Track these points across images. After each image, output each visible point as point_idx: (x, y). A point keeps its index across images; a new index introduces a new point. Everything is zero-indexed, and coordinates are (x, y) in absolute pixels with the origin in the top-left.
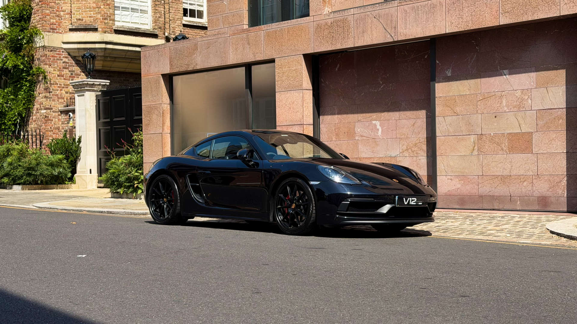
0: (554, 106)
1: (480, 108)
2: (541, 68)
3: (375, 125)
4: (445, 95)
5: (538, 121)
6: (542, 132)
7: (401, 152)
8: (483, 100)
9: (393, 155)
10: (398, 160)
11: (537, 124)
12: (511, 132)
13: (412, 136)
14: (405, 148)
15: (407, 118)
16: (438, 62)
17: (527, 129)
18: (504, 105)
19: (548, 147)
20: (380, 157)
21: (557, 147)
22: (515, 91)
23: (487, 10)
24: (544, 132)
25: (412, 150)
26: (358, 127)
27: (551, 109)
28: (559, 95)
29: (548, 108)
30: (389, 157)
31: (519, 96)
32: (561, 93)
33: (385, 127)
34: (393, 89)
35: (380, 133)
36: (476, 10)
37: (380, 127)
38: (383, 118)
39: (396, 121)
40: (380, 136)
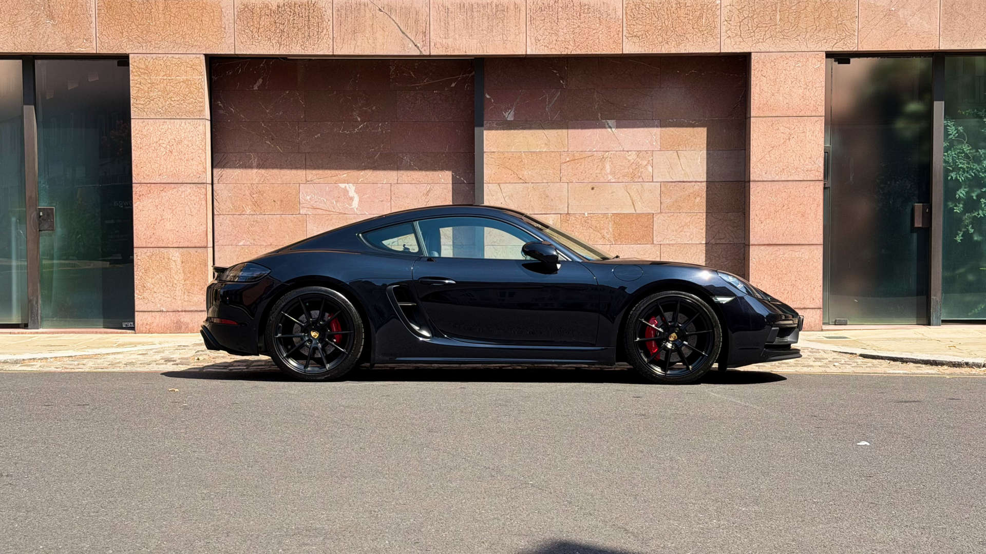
0: (689, 179)
1: (566, 173)
2: (669, 122)
3: (346, 191)
4: (502, 150)
5: (663, 198)
6: (669, 215)
8: (572, 162)
11: (661, 203)
12: (618, 212)
15: (413, 182)
16: (488, 96)
17: (644, 209)
18: (608, 171)
19: (678, 236)
21: (692, 236)
22: (627, 153)
23: (601, 29)
24: (672, 214)
26: (307, 192)
27: (684, 182)
28: (697, 163)
29: (678, 180)
31: (632, 161)
32: (699, 160)
33: (368, 196)
34: (384, 132)
35: (355, 203)
36: (582, 25)
37: (357, 193)
38: (362, 179)
39: (390, 185)
40: (355, 209)
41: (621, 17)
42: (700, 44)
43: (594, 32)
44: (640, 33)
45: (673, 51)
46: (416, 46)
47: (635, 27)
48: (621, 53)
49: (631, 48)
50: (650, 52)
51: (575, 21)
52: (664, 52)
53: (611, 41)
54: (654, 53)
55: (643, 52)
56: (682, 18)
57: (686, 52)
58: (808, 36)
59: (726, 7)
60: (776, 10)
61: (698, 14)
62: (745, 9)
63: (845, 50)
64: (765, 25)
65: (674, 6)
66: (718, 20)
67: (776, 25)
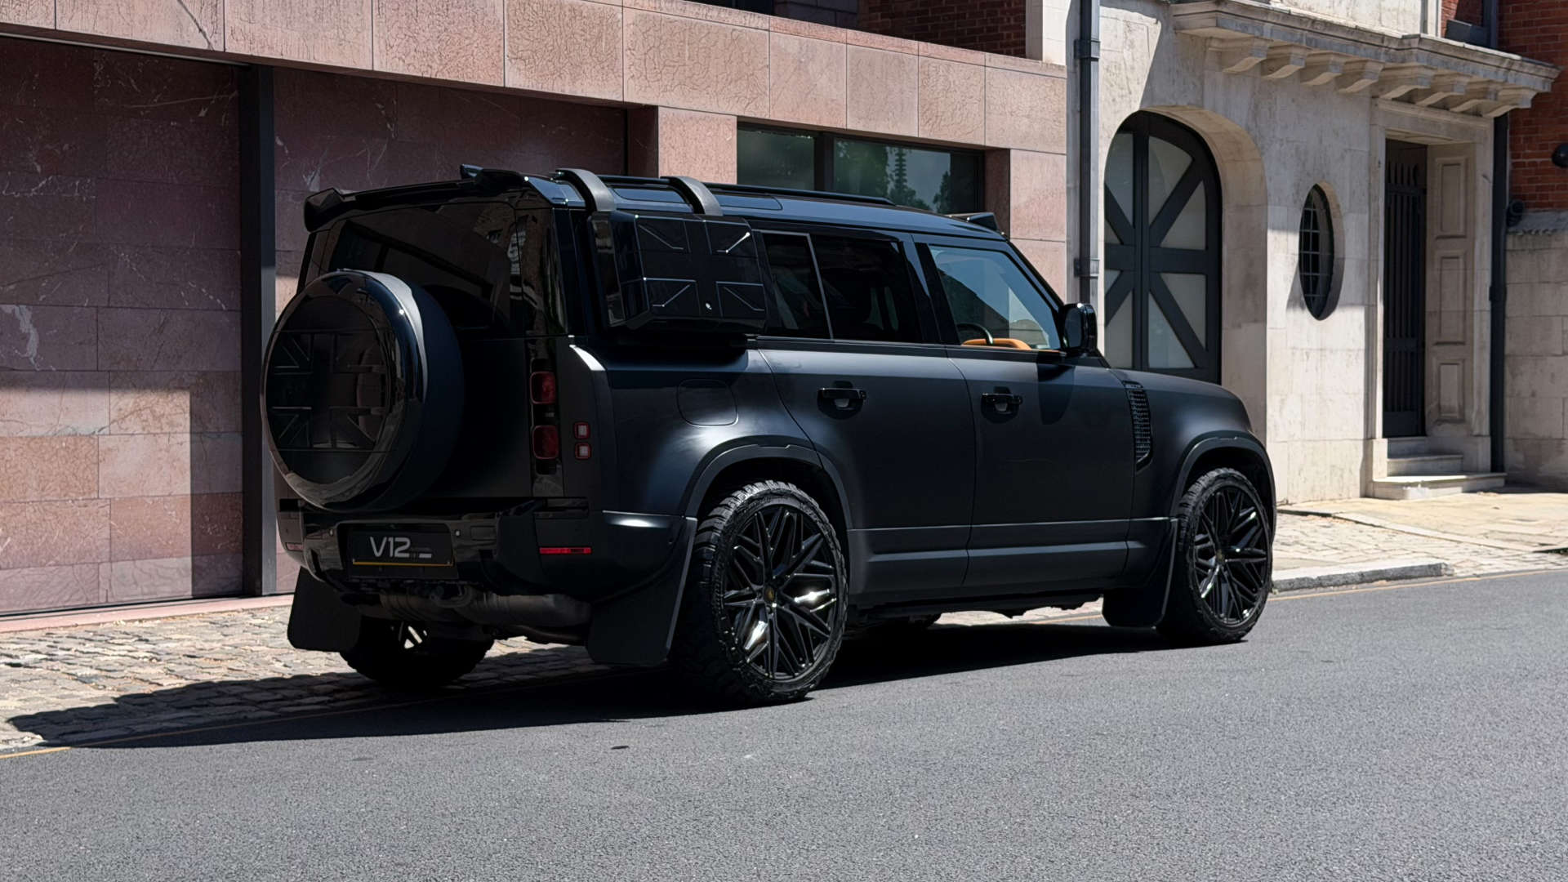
3: (13, 321)
7: (112, 417)
9: (84, 430)
10: (102, 447)
13: (157, 367)
14: (130, 405)
15: (137, 306)
16: (279, 143)
20: (34, 438)
23: (475, 39)
25: (153, 412)
30: (69, 435)
33: (55, 331)
34: (85, 199)
35: (32, 348)
36: (451, 28)
37: (35, 326)
38: (44, 296)
39: (94, 310)
40: (32, 359)
41: (502, 22)
42: (600, 83)
43: (467, 42)
44: (525, 54)
45: (567, 92)
46: (200, 30)
47: (519, 42)
48: (502, 85)
49: (516, 79)
50: (540, 90)
51: (441, 19)
52: (556, 92)
53: (489, 62)
54: (543, 90)
55: (531, 88)
56: (578, 37)
57: (583, 95)
58: (720, 86)
59: (627, 25)
60: (684, 41)
61: (596, 31)
62: (650, 33)
63: (758, 116)
64: (672, 64)
65: (568, 13)
66: (619, 46)
67: (684, 65)
